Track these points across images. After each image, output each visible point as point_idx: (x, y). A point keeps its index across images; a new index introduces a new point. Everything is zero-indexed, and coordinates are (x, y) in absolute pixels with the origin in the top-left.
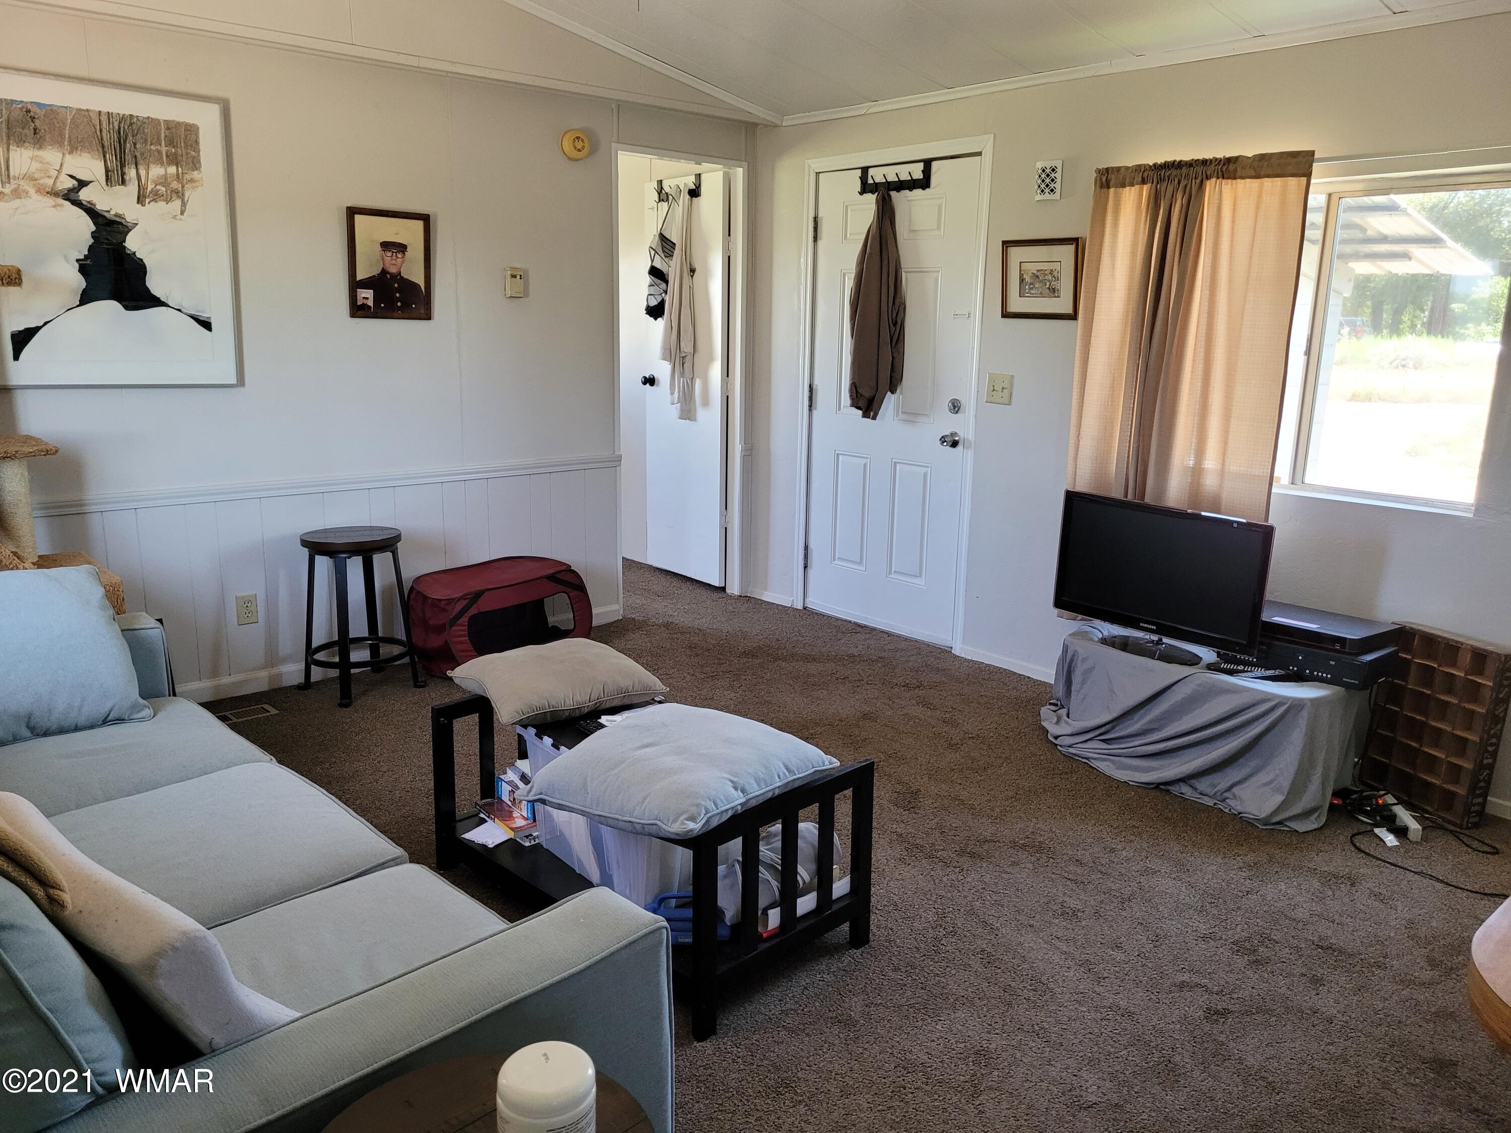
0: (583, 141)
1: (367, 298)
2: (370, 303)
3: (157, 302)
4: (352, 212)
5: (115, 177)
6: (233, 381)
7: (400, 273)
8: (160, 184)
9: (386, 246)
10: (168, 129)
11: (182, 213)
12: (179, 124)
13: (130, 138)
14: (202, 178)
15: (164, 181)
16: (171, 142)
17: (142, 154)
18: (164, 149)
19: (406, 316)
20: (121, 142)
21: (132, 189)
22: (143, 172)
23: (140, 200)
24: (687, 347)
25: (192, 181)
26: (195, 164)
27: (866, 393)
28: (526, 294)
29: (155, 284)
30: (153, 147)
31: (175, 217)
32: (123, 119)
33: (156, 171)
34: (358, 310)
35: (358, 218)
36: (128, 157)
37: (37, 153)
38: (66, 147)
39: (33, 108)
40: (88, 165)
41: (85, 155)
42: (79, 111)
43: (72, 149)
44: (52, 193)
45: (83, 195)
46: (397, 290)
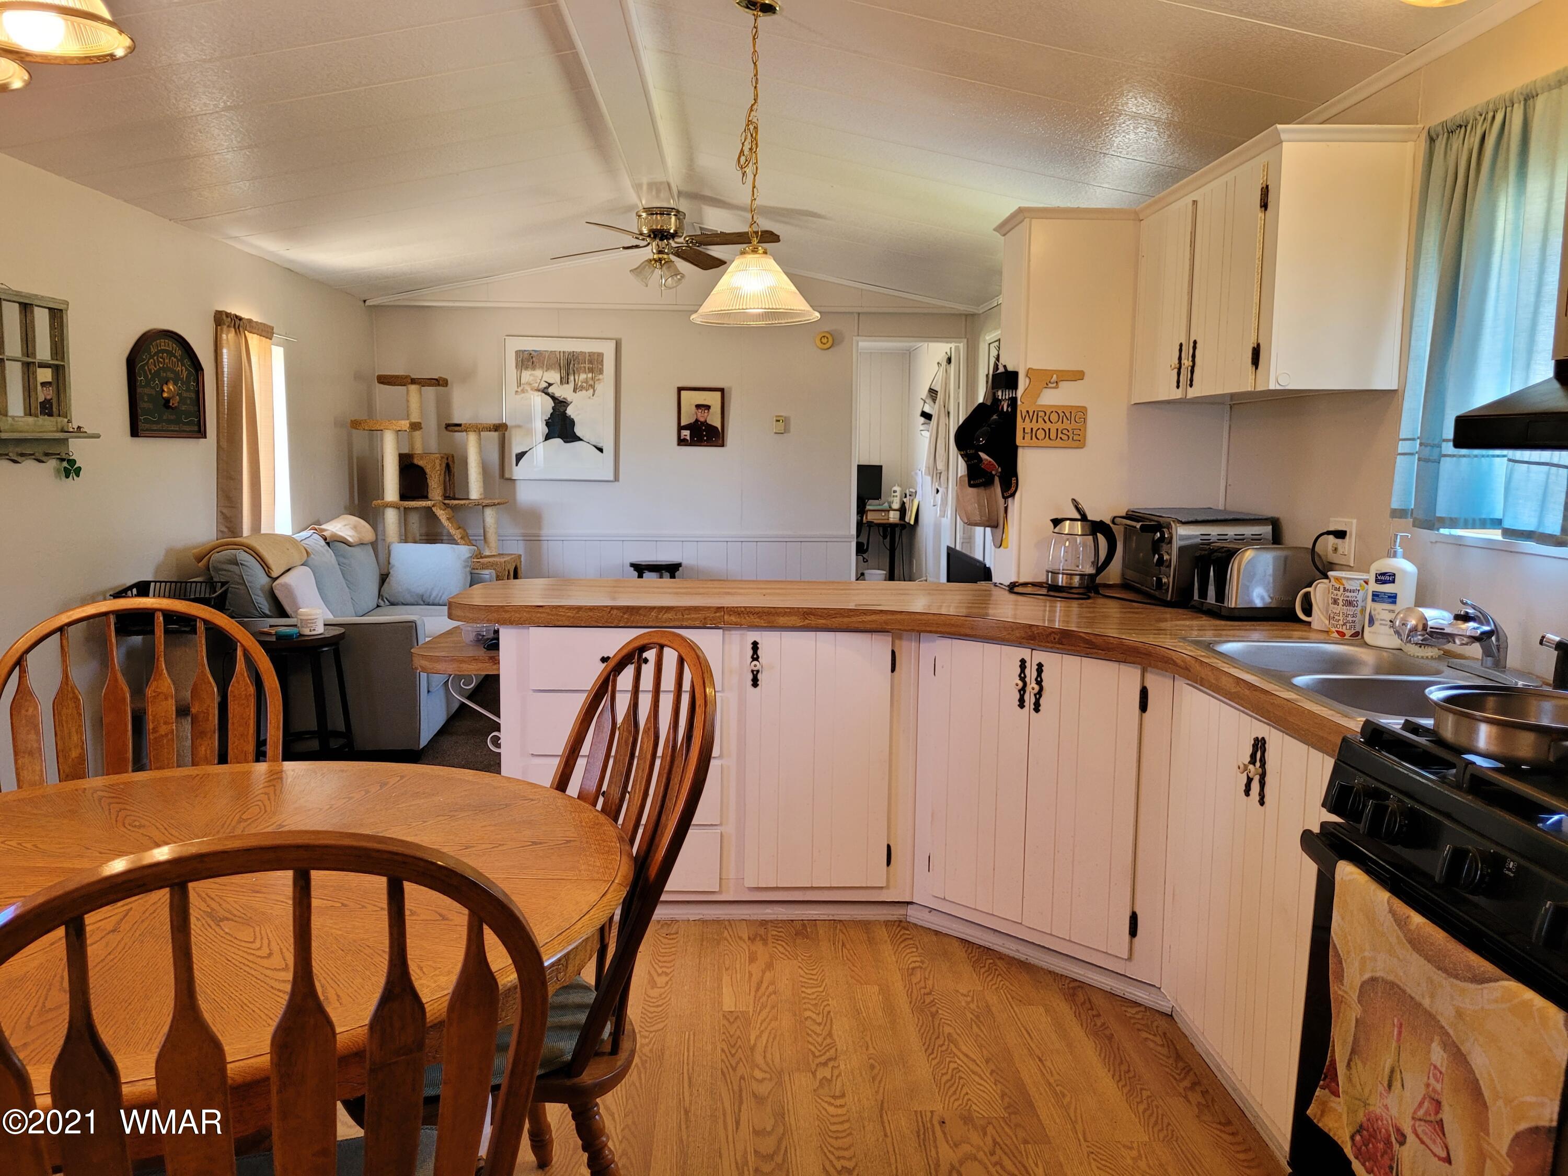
0: (827, 338)
1: (686, 435)
2: (688, 438)
3: (580, 439)
4: (680, 390)
5: (564, 381)
6: (613, 479)
7: (706, 421)
8: (584, 382)
9: (698, 406)
10: (590, 356)
11: (593, 395)
12: (594, 353)
13: (572, 362)
14: (604, 378)
15: (586, 381)
16: (591, 362)
17: (577, 369)
18: (587, 366)
19: (709, 444)
20: (569, 364)
21: (572, 385)
22: (577, 378)
23: (575, 391)
24: (941, 466)
25: (599, 380)
26: (601, 371)
28: (786, 430)
29: (578, 431)
30: (582, 365)
31: (590, 398)
32: (569, 353)
33: (583, 376)
34: (681, 442)
35: (683, 393)
36: (571, 371)
37: (533, 372)
38: (545, 369)
39: (533, 353)
40: (554, 376)
41: (553, 372)
42: (551, 352)
43: (547, 369)
44: (538, 390)
45: (550, 390)
46: (704, 431)
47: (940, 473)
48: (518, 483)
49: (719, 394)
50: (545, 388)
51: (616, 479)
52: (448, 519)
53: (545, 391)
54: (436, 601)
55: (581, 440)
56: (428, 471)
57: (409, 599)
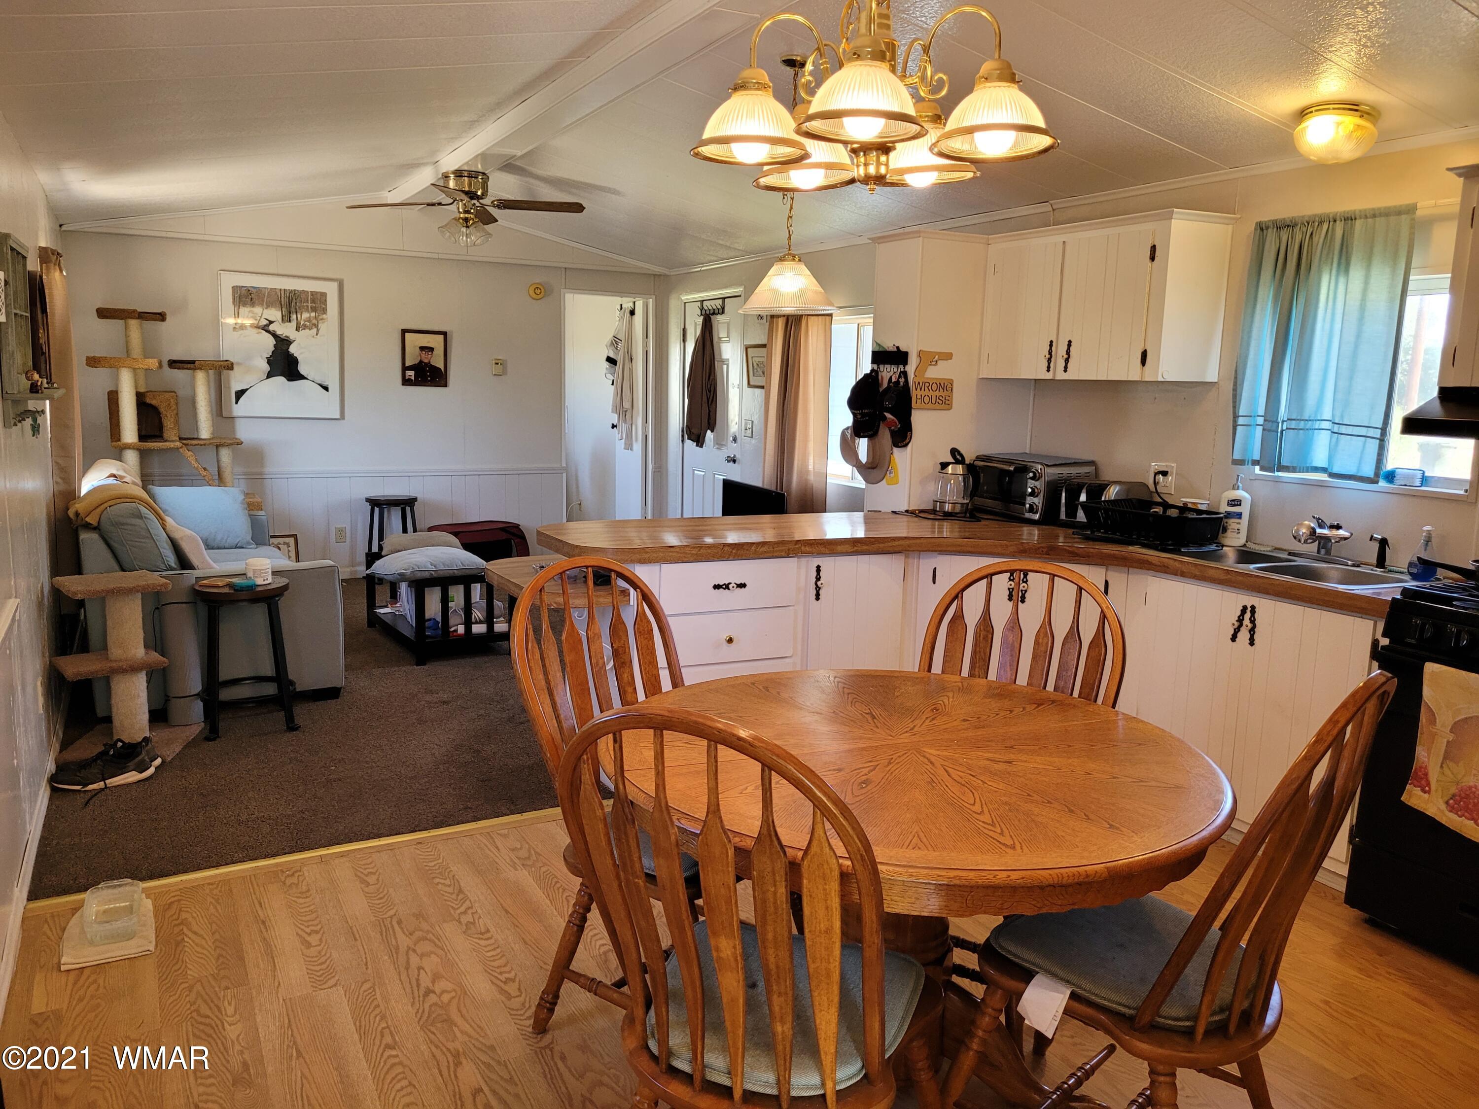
0: (540, 289)
1: (411, 376)
2: (413, 378)
3: (303, 377)
4: (404, 332)
5: (286, 318)
6: (338, 417)
7: (430, 363)
8: (308, 321)
9: (422, 348)
10: (312, 295)
11: (317, 335)
12: (317, 293)
13: (294, 300)
14: (328, 317)
15: (309, 320)
16: (313, 301)
17: (300, 308)
18: (310, 305)
19: (433, 384)
20: (290, 302)
21: (294, 324)
22: (299, 316)
23: (297, 329)
24: (627, 405)
25: (322, 319)
26: (324, 311)
27: (695, 431)
28: (504, 373)
29: (302, 369)
30: (305, 304)
31: (313, 337)
32: (291, 292)
33: (305, 315)
34: (406, 382)
35: (407, 335)
36: (293, 310)
37: (252, 309)
38: (265, 306)
39: (251, 289)
40: (275, 314)
41: (273, 309)
42: (271, 289)
43: (268, 307)
44: (258, 327)
45: (271, 327)
47: (626, 411)
48: (238, 421)
49: (441, 337)
50: (266, 325)
51: (342, 417)
52: (196, 460)
53: (265, 328)
55: (307, 379)
56: (162, 410)
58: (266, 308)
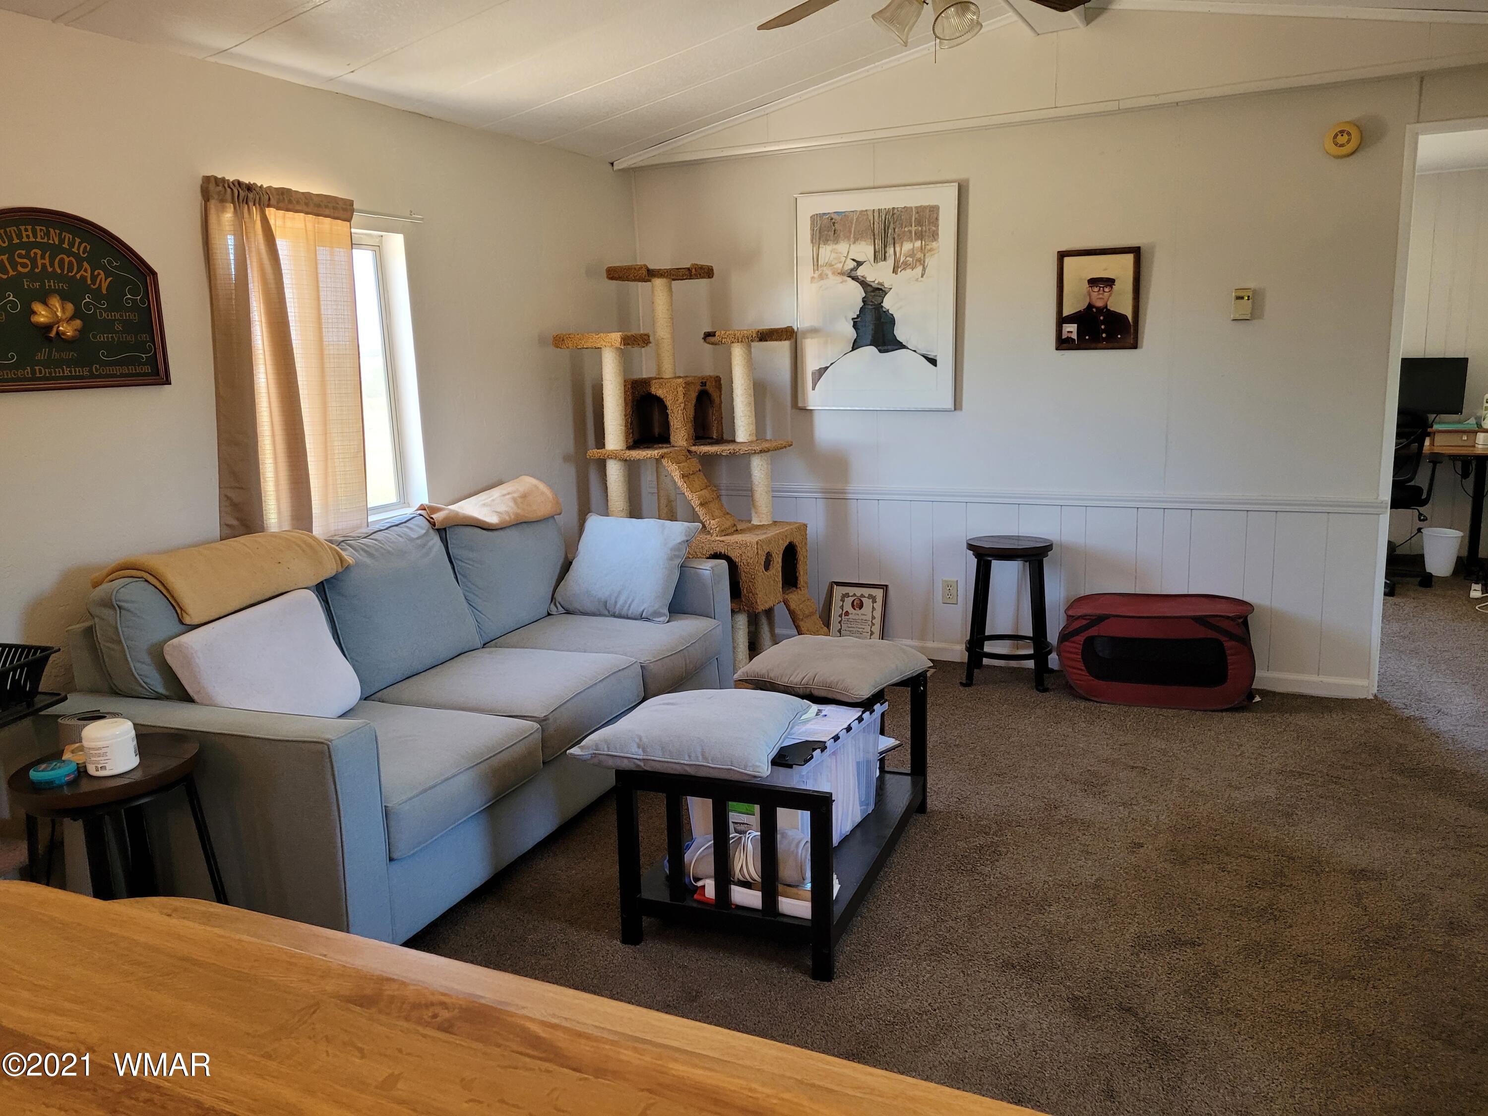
0: (1349, 134)
1: (1071, 332)
2: (1075, 336)
3: (901, 346)
4: (1062, 255)
5: (880, 256)
6: (952, 406)
7: (1106, 307)
8: (910, 256)
9: (1093, 282)
10: (918, 213)
12: (925, 207)
13: (892, 226)
14: (939, 247)
15: (912, 254)
16: (919, 223)
17: (899, 235)
18: (913, 229)
19: (1111, 345)
20: (886, 229)
21: (890, 262)
22: (898, 249)
23: (895, 271)
25: (931, 250)
26: (935, 236)
29: (901, 333)
30: (906, 229)
31: (917, 280)
32: (888, 212)
33: (907, 246)
34: (1063, 343)
35: (1068, 260)
36: (890, 240)
37: (835, 247)
38: (852, 240)
39: (835, 216)
40: (864, 250)
41: (863, 243)
42: (862, 211)
43: (856, 240)
44: (842, 274)
46: (1103, 322)
48: (816, 415)
49: (1130, 258)
50: (852, 270)
51: (957, 405)
52: (683, 476)
53: (851, 275)
54: (624, 612)
55: (904, 347)
56: (668, 404)
57: (589, 606)
58: (854, 243)
